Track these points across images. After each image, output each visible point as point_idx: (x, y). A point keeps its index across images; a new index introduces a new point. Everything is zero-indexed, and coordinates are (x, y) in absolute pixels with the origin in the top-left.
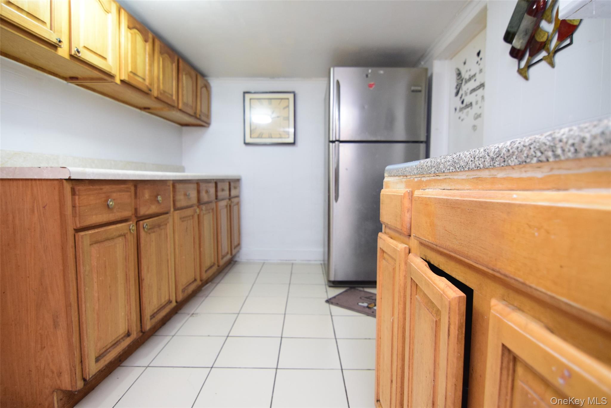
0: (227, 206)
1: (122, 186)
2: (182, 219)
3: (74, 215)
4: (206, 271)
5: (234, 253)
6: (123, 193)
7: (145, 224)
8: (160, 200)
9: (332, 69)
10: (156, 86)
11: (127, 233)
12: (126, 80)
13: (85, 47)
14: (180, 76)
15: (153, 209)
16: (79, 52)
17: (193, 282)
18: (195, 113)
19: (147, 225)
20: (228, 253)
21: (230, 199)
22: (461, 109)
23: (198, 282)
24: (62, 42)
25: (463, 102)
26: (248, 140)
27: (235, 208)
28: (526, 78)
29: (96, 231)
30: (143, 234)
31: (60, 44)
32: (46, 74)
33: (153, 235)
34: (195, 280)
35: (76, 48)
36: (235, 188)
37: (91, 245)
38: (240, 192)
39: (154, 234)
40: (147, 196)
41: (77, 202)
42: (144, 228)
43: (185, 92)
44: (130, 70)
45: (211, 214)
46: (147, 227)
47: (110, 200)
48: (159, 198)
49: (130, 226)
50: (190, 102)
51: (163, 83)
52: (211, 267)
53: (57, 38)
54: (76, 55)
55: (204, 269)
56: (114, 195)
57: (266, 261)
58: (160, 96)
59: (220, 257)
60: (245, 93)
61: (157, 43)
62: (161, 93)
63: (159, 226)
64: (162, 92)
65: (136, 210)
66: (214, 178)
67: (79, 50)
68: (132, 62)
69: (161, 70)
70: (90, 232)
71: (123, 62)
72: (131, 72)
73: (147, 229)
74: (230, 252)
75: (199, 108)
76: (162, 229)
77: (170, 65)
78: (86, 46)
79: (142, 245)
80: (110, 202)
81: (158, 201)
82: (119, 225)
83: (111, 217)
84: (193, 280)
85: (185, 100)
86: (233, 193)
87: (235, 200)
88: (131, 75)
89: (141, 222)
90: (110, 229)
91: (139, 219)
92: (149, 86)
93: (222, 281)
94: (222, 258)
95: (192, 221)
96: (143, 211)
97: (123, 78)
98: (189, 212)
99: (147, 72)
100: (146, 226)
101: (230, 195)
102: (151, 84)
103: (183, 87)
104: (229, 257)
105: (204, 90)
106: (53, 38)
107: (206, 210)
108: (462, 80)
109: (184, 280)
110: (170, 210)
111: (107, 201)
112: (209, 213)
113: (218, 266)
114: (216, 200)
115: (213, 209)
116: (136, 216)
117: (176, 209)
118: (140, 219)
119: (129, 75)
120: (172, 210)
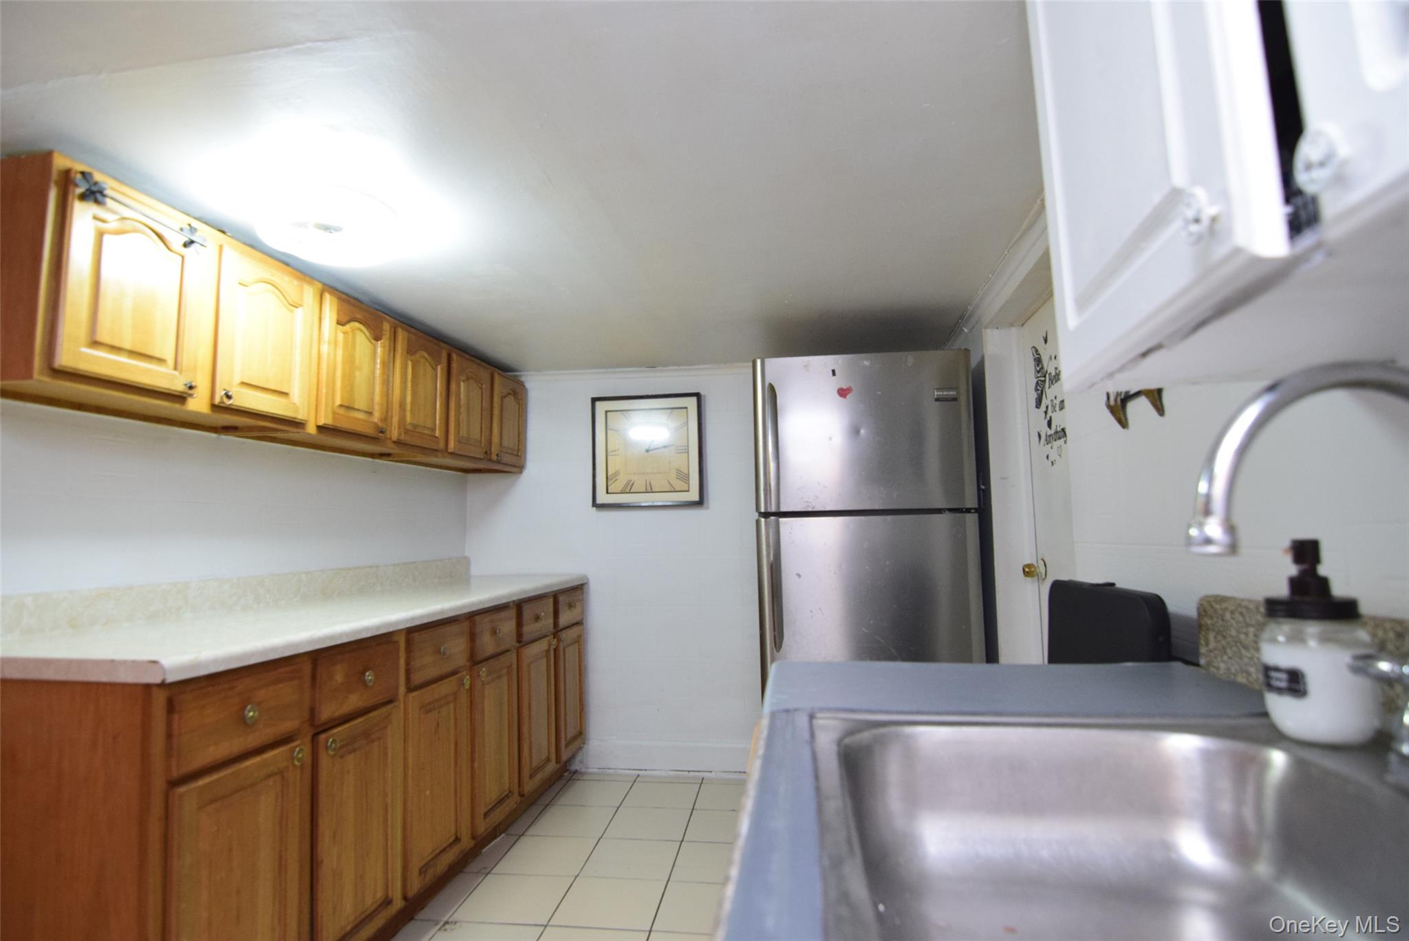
0: (548, 651)
1: (283, 670)
2: (427, 709)
3: (169, 752)
4: (486, 815)
5: (564, 757)
6: (281, 685)
7: (331, 740)
8: (370, 681)
9: (759, 362)
10: (395, 420)
11: (287, 767)
12: (328, 425)
13: (243, 384)
14: (453, 386)
15: (354, 701)
16: (229, 397)
17: (450, 845)
18: (488, 453)
19: (334, 741)
20: (548, 760)
21: (555, 635)
22: (1049, 439)
23: (467, 843)
24: (195, 387)
25: (1049, 424)
26: (602, 498)
27: (571, 652)
28: (1123, 423)
29: (215, 777)
30: (325, 760)
31: (190, 392)
32: (175, 429)
33: (350, 759)
34: (457, 840)
35: (225, 390)
36: (570, 606)
37: (200, 808)
38: (583, 612)
39: (352, 756)
40: (339, 678)
41: (175, 725)
42: (327, 748)
43: (463, 416)
44: (338, 402)
45: (505, 679)
46: (333, 746)
47: (249, 707)
48: (369, 676)
49: (294, 752)
50: (475, 433)
51: (412, 411)
52: (501, 801)
53: (185, 383)
54: (223, 403)
55: (482, 810)
56: (261, 694)
57: (641, 773)
58: (403, 437)
59: (526, 772)
60: (594, 400)
61: (401, 335)
62: (407, 432)
63: (367, 734)
64: (409, 427)
65: (312, 711)
66: (515, 598)
67: (230, 394)
68: (343, 387)
69: (409, 385)
70: (201, 782)
71: (324, 390)
72: (341, 406)
73: (334, 749)
74: (553, 757)
75: (496, 439)
76: (373, 742)
77: (429, 369)
78: (246, 381)
79: (322, 787)
80: (249, 712)
81: (364, 683)
82: (268, 755)
83: (253, 740)
84: (452, 839)
85: (463, 432)
86: (565, 619)
87: (568, 636)
88: (342, 411)
89: (323, 736)
90: (247, 767)
91: (319, 729)
92: (380, 424)
93: (531, 831)
94: (531, 777)
95: (452, 706)
96: (328, 711)
97: (321, 423)
98: (445, 688)
99: (377, 398)
100: (331, 746)
101: (556, 624)
102: (386, 418)
103: (458, 406)
104: (552, 766)
105: (510, 401)
106: (178, 386)
107: (489, 673)
108: (1045, 376)
109: (424, 847)
110: (397, 694)
111: (244, 708)
112: (500, 677)
113: (521, 795)
114: (517, 645)
115: (510, 667)
116: (312, 725)
117: (410, 689)
118: (321, 729)
119: (334, 413)
120: (402, 689)
